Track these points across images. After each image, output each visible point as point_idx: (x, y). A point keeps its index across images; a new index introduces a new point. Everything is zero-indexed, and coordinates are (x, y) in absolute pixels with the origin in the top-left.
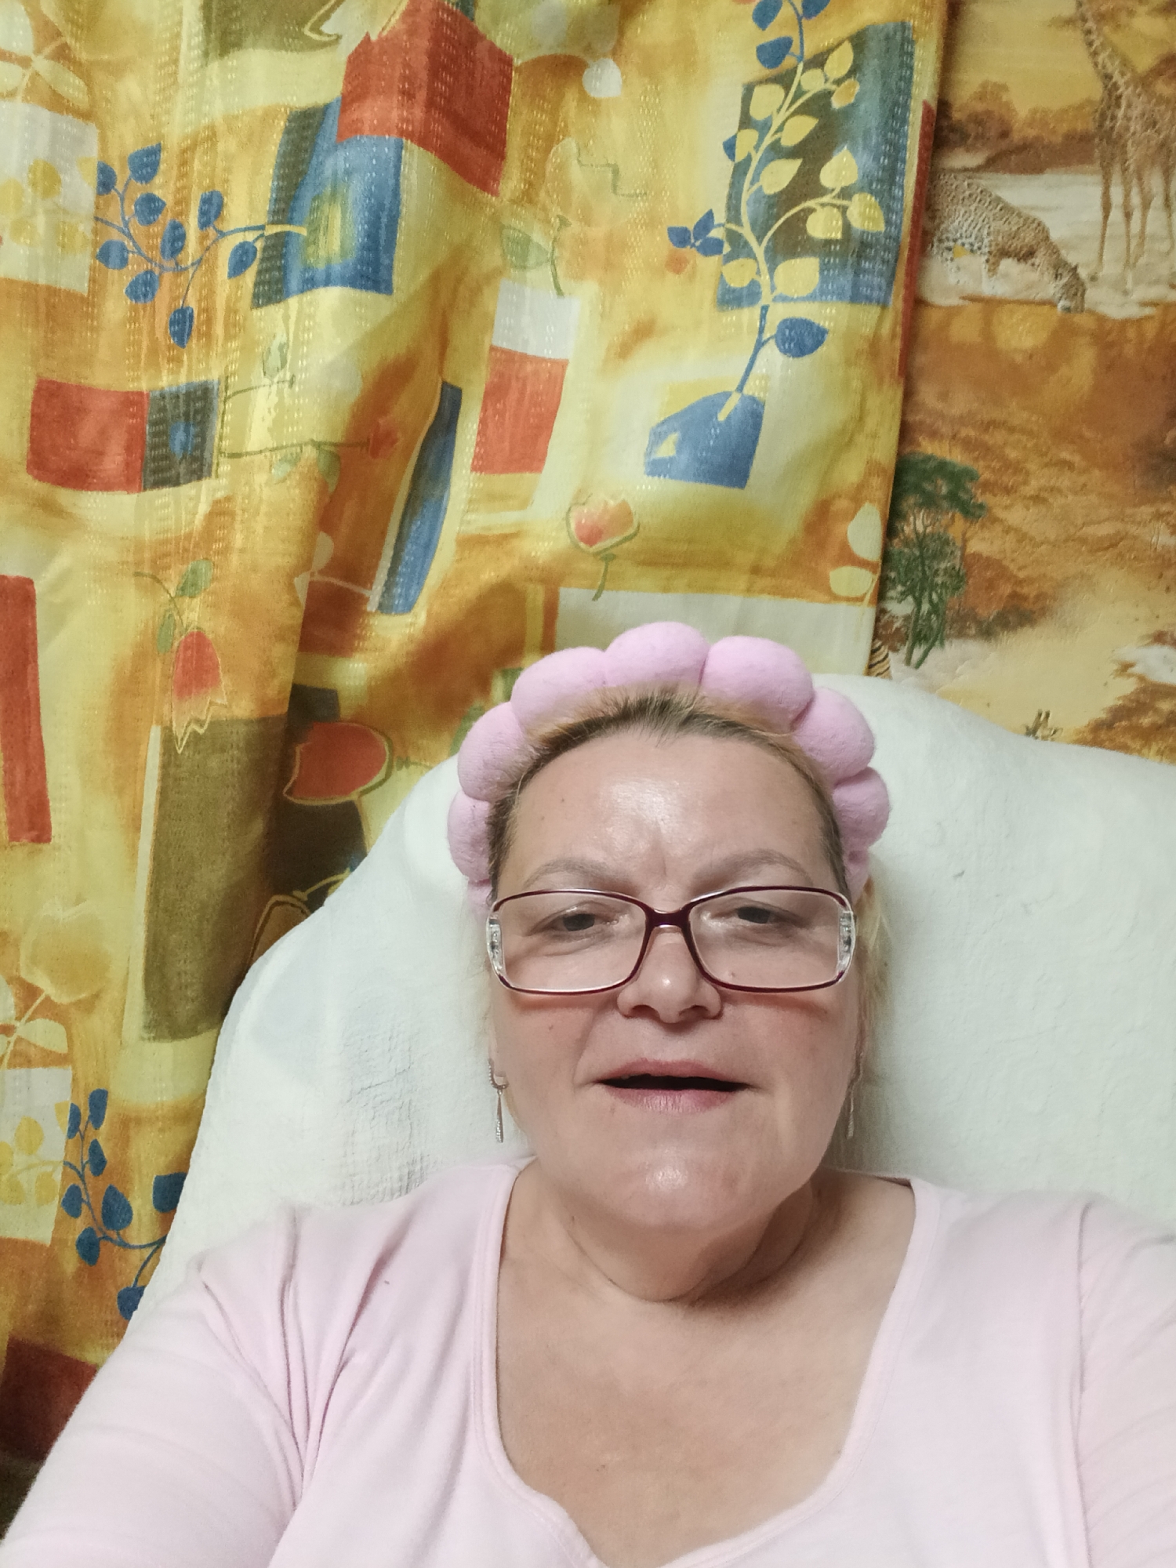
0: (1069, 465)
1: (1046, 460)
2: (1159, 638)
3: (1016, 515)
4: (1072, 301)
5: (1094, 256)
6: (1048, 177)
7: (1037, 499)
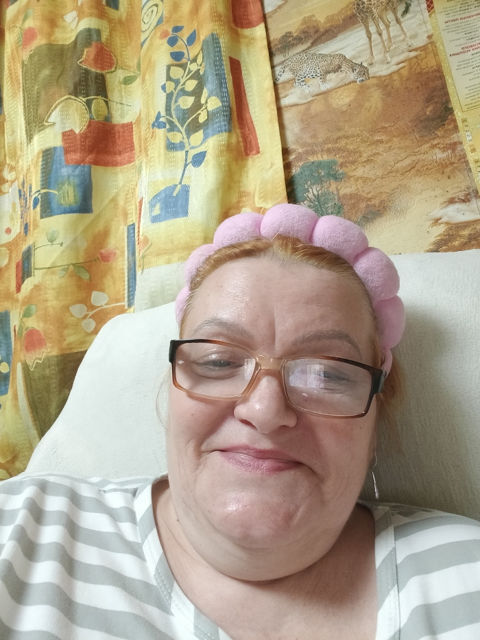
0: (381, 142)
1: (369, 143)
2: (452, 201)
3: (360, 172)
4: (363, 77)
5: (369, 56)
6: (340, 37)
7: (368, 161)
